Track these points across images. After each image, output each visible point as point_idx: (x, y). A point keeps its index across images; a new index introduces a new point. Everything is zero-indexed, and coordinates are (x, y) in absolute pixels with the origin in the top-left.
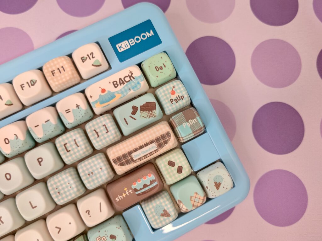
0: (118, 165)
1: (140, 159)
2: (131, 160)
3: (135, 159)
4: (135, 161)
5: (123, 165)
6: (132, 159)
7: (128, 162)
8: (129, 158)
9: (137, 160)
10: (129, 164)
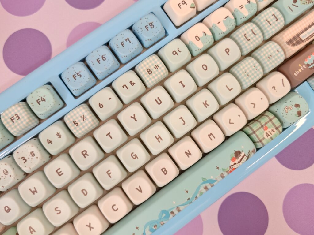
0: (291, 46)
1: (307, 39)
2: (300, 41)
3: (303, 39)
4: (304, 41)
5: (295, 46)
6: (301, 39)
7: (298, 43)
8: (299, 39)
9: (305, 40)
10: (300, 44)
